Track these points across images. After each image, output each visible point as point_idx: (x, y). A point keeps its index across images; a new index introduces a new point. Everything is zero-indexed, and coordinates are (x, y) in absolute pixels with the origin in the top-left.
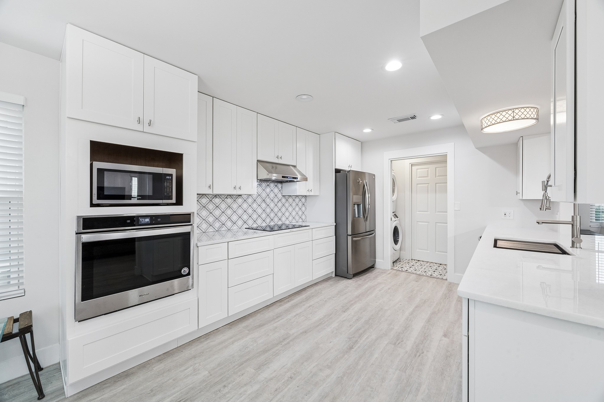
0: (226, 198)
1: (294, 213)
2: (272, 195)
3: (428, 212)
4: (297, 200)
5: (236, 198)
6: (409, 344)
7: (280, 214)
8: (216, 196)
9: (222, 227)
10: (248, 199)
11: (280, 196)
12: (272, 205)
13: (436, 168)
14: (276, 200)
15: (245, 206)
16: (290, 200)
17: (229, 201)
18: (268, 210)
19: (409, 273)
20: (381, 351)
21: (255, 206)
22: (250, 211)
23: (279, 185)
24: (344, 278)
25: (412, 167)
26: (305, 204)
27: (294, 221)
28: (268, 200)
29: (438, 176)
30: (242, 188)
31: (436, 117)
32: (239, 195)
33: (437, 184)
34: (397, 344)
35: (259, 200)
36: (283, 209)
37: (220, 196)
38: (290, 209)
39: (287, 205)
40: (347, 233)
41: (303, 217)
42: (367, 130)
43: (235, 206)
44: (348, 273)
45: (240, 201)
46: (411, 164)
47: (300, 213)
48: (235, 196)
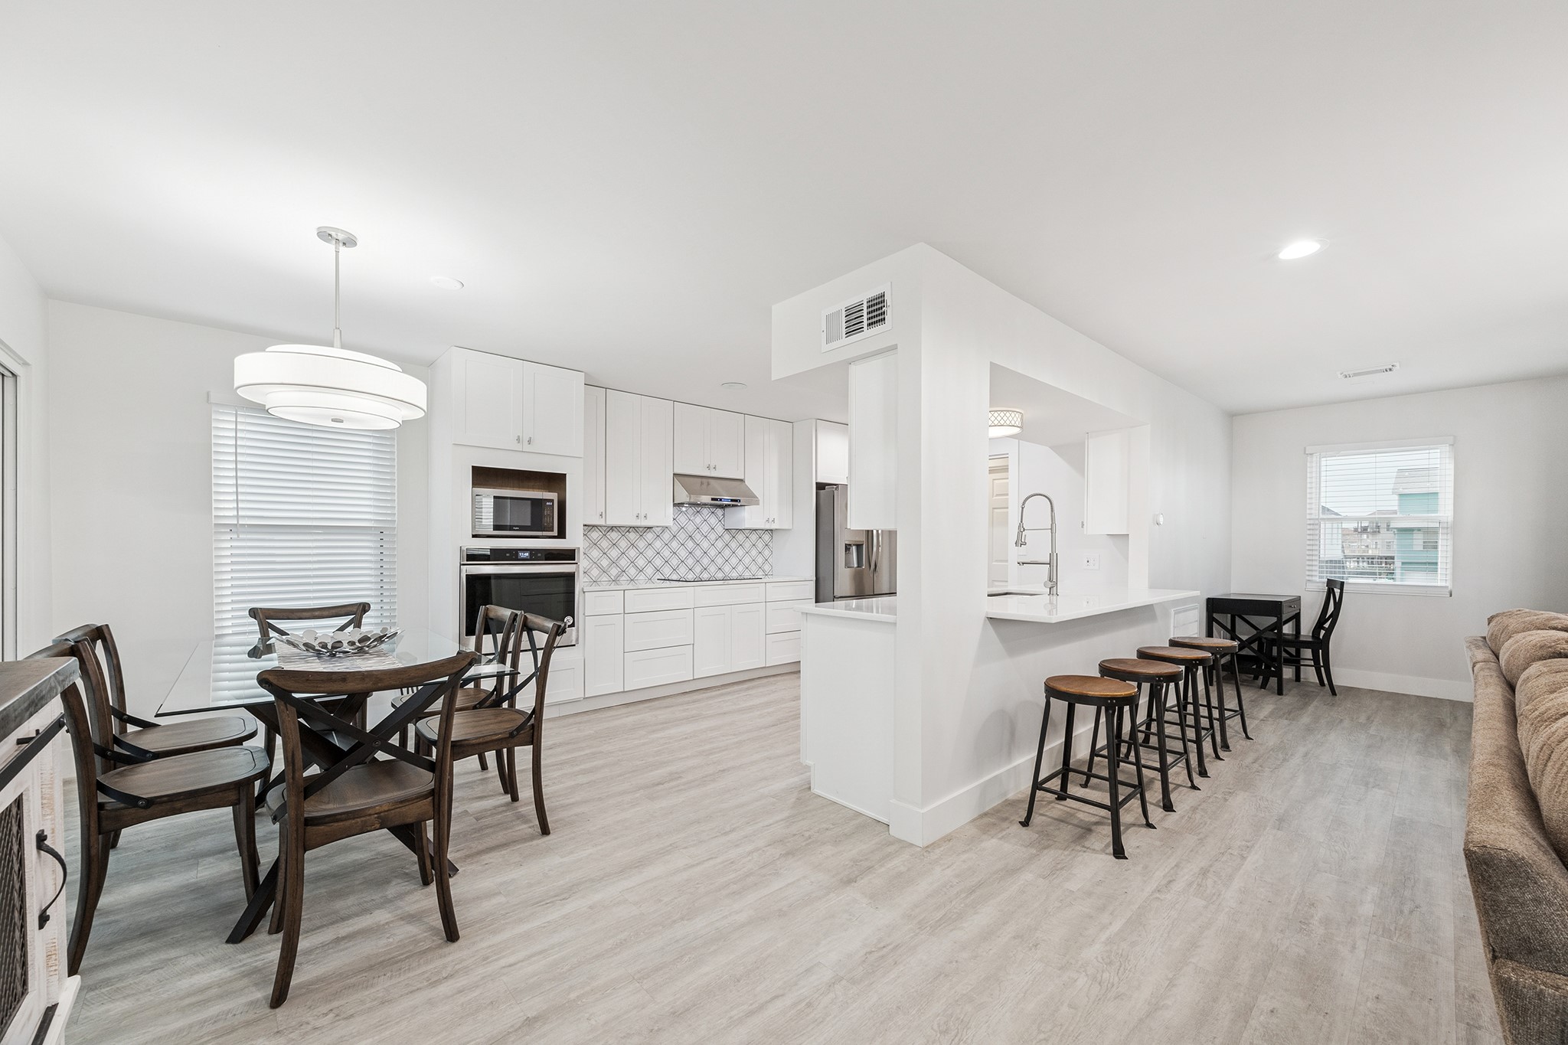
0: (629, 531)
1: (747, 560)
2: (705, 528)
4: (754, 537)
5: (644, 531)
7: (719, 561)
8: (612, 528)
9: (621, 575)
10: (662, 533)
11: (720, 529)
12: (705, 545)
14: (713, 537)
15: (658, 544)
16: (740, 537)
17: (632, 536)
18: (698, 553)
21: (674, 545)
22: (666, 553)
23: (719, 512)
26: (771, 545)
28: (698, 537)
30: (648, 517)
32: (647, 528)
33: (995, 509)
35: (682, 536)
36: (727, 553)
37: (618, 528)
38: (740, 552)
39: (733, 545)
41: (767, 567)
43: (641, 544)
45: (649, 536)
47: (760, 560)
48: (641, 529)
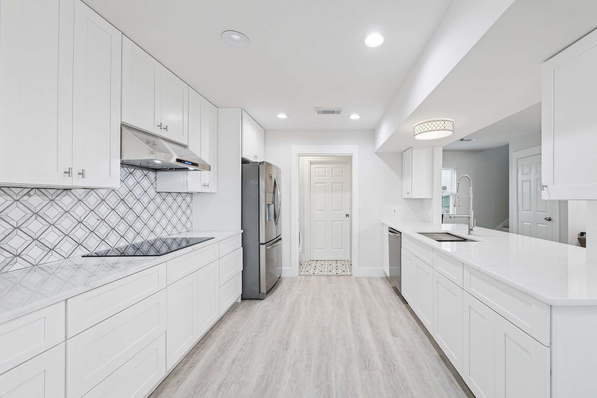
0: (28, 194)
1: (174, 220)
2: (138, 191)
3: (325, 211)
4: (179, 199)
5: (55, 195)
6: (377, 359)
7: (152, 223)
9: (12, 262)
10: (87, 197)
11: (152, 192)
12: (138, 208)
13: (332, 168)
14: (145, 200)
15: (80, 211)
16: (169, 199)
17: (36, 201)
18: (131, 217)
19: (317, 275)
20: (361, 385)
21: (103, 210)
22: (92, 221)
23: (152, 175)
24: (255, 300)
25: (311, 165)
26: (191, 206)
27: (175, 233)
28: (130, 200)
29: (335, 176)
30: (86, 173)
31: (355, 117)
32: (65, 189)
33: (333, 184)
34: (367, 366)
35: (113, 200)
36: (158, 215)
37: (5, 189)
38: (169, 214)
39: (164, 207)
40: (259, 241)
41: (188, 225)
42: (282, 116)
43: (52, 212)
44: (260, 292)
45: (66, 200)
46: (310, 162)
47: (184, 219)
48: (52, 191)
